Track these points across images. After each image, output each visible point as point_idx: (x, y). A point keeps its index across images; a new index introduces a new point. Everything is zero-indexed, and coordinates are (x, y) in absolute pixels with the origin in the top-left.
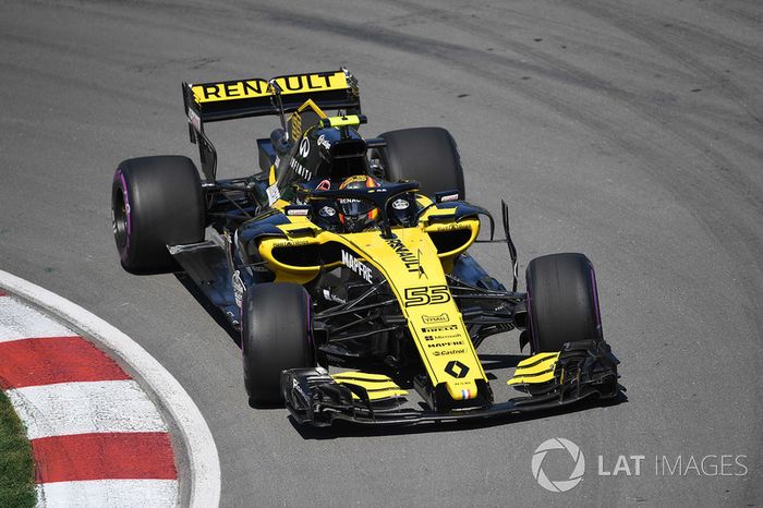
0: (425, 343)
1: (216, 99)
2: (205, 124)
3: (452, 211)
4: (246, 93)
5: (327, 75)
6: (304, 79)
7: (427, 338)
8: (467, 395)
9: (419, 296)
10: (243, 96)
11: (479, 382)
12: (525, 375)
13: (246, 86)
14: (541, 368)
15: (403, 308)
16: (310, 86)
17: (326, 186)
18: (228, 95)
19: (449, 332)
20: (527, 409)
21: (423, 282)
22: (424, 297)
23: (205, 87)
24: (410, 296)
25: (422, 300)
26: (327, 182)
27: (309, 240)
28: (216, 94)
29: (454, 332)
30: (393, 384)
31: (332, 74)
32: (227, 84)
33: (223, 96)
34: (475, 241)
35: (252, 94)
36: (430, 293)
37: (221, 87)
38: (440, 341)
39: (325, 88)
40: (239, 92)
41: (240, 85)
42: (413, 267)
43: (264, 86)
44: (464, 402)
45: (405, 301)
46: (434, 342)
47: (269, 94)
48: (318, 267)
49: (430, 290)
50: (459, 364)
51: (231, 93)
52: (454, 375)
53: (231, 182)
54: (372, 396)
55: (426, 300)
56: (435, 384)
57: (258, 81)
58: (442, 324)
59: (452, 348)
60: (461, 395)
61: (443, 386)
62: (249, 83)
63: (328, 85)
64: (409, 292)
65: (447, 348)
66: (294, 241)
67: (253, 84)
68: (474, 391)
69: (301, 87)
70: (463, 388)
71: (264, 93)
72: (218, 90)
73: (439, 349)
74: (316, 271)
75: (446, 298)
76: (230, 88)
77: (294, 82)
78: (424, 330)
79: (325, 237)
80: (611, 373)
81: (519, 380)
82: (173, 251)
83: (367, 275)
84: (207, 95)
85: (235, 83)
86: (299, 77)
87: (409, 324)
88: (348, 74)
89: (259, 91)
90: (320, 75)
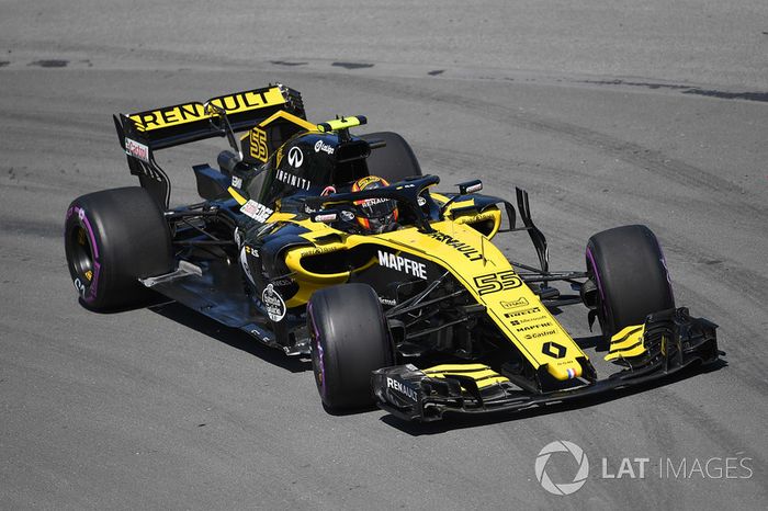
0: (514, 329)
1: (155, 127)
2: (154, 152)
3: (470, 203)
4: (185, 118)
5: (261, 92)
6: (239, 98)
7: (514, 323)
8: (573, 374)
9: (488, 283)
10: (182, 121)
11: (581, 360)
12: (620, 350)
13: (182, 111)
14: (631, 341)
15: (477, 297)
16: (247, 105)
17: (330, 191)
18: (166, 122)
19: (533, 315)
20: (635, 382)
21: (489, 269)
22: (495, 284)
23: (142, 115)
24: (480, 284)
25: (494, 287)
26: (332, 188)
27: (337, 245)
28: (154, 121)
29: (538, 314)
30: (491, 372)
31: (267, 90)
32: (163, 111)
33: (163, 124)
34: (499, 231)
35: (191, 118)
36: (499, 278)
37: (158, 114)
38: (528, 325)
39: (262, 105)
40: (177, 118)
41: (177, 110)
42: (473, 256)
43: (200, 109)
44: (571, 381)
45: (477, 290)
46: (522, 326)
47: (208, 116)
48: (348, 273)
49: (499, 276)
50: (555, 345)
51: (169, 119)
52: (554, 356)
53: (190, 208)
54: (480, 384)
55: (498, 287)
56: (537, 367)
57: (194, 104)
58: (523, 308)
59: (541, 330)
60: (567, 375)
61: (544, 368)
62: (185, 107)
63: (265, 102)
64: (479, 281)
65: (535, 331)
66: (323, 248)
67: (189, 108)
68: (579, 369)
69: (238, 106)
70: (566, 368)
71: (203, 116)
72: (155, 118)
73: (530, 332)
74: (346, 276)
75: (517, 283)
76: (167, 114)
77: (230, 102)
78: (507, 316)
79: (354, 240)
80: (709, 338)
81: (616, 355)
82: (149, 283)
83: (419, 270)
84: (145, 124)
85: (171, 109)
86: (234, 96)
87: (489, 312)
88: (283, 88)
89: (197, 115)
90: (255, 92)
